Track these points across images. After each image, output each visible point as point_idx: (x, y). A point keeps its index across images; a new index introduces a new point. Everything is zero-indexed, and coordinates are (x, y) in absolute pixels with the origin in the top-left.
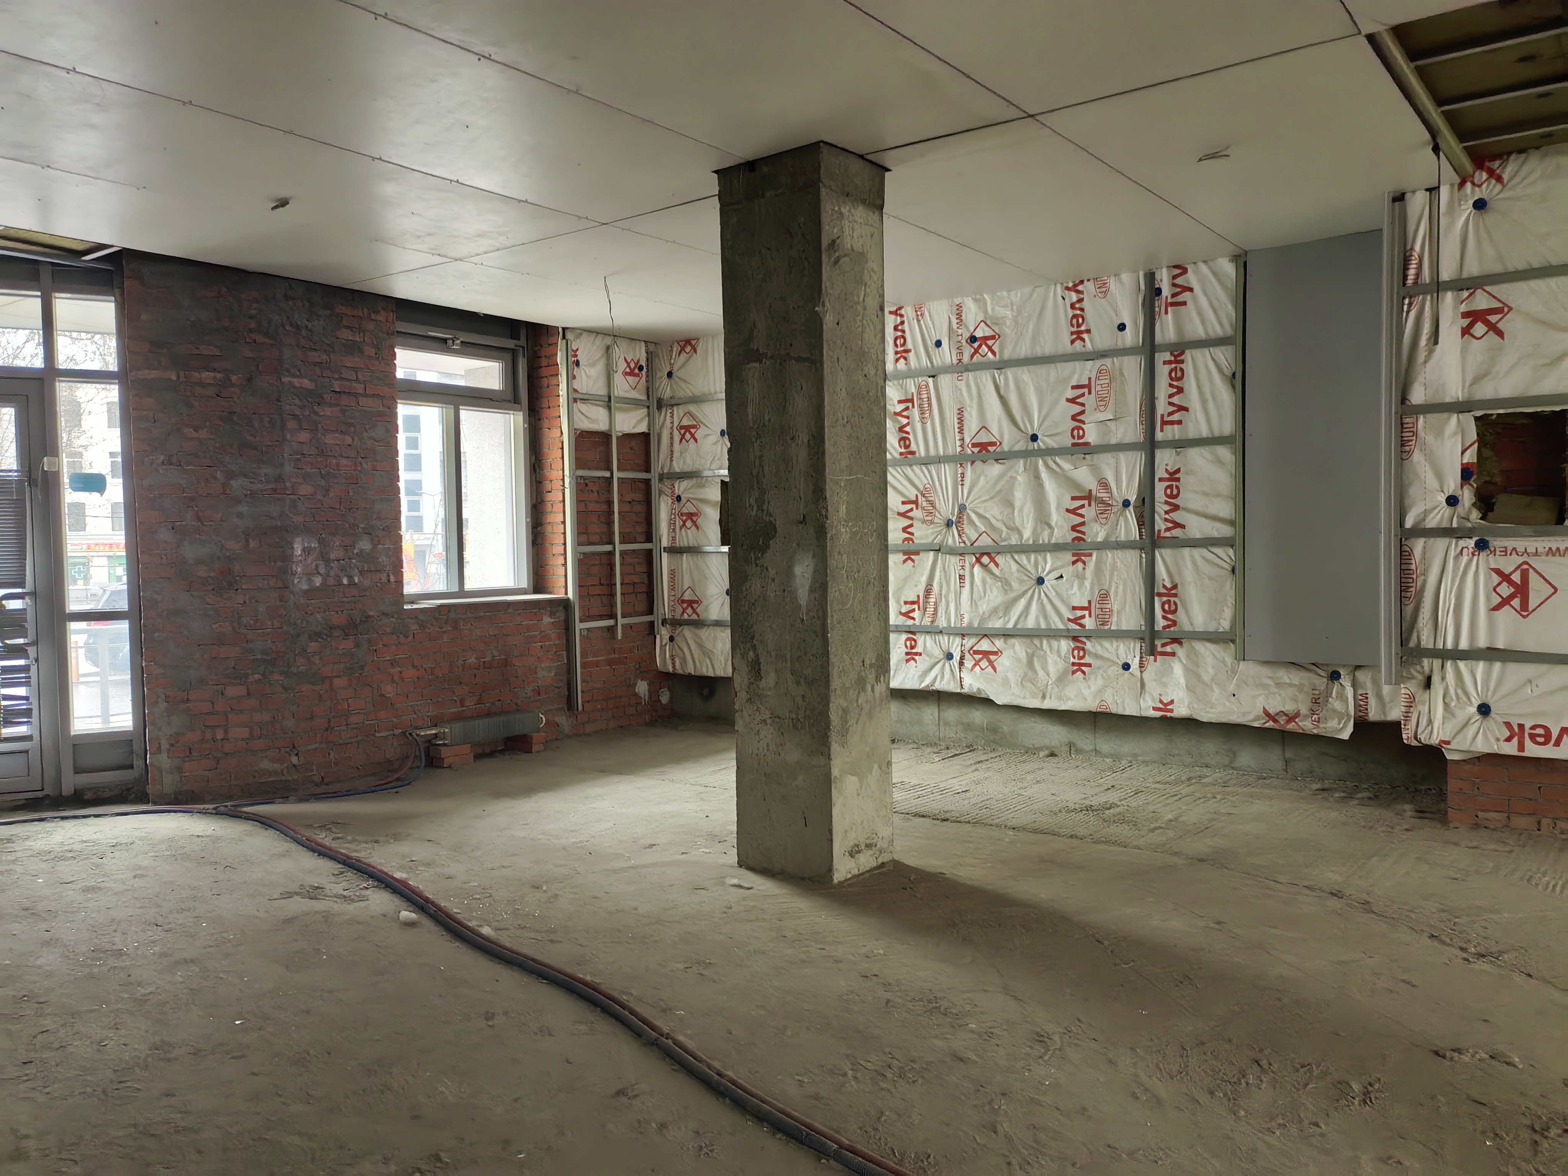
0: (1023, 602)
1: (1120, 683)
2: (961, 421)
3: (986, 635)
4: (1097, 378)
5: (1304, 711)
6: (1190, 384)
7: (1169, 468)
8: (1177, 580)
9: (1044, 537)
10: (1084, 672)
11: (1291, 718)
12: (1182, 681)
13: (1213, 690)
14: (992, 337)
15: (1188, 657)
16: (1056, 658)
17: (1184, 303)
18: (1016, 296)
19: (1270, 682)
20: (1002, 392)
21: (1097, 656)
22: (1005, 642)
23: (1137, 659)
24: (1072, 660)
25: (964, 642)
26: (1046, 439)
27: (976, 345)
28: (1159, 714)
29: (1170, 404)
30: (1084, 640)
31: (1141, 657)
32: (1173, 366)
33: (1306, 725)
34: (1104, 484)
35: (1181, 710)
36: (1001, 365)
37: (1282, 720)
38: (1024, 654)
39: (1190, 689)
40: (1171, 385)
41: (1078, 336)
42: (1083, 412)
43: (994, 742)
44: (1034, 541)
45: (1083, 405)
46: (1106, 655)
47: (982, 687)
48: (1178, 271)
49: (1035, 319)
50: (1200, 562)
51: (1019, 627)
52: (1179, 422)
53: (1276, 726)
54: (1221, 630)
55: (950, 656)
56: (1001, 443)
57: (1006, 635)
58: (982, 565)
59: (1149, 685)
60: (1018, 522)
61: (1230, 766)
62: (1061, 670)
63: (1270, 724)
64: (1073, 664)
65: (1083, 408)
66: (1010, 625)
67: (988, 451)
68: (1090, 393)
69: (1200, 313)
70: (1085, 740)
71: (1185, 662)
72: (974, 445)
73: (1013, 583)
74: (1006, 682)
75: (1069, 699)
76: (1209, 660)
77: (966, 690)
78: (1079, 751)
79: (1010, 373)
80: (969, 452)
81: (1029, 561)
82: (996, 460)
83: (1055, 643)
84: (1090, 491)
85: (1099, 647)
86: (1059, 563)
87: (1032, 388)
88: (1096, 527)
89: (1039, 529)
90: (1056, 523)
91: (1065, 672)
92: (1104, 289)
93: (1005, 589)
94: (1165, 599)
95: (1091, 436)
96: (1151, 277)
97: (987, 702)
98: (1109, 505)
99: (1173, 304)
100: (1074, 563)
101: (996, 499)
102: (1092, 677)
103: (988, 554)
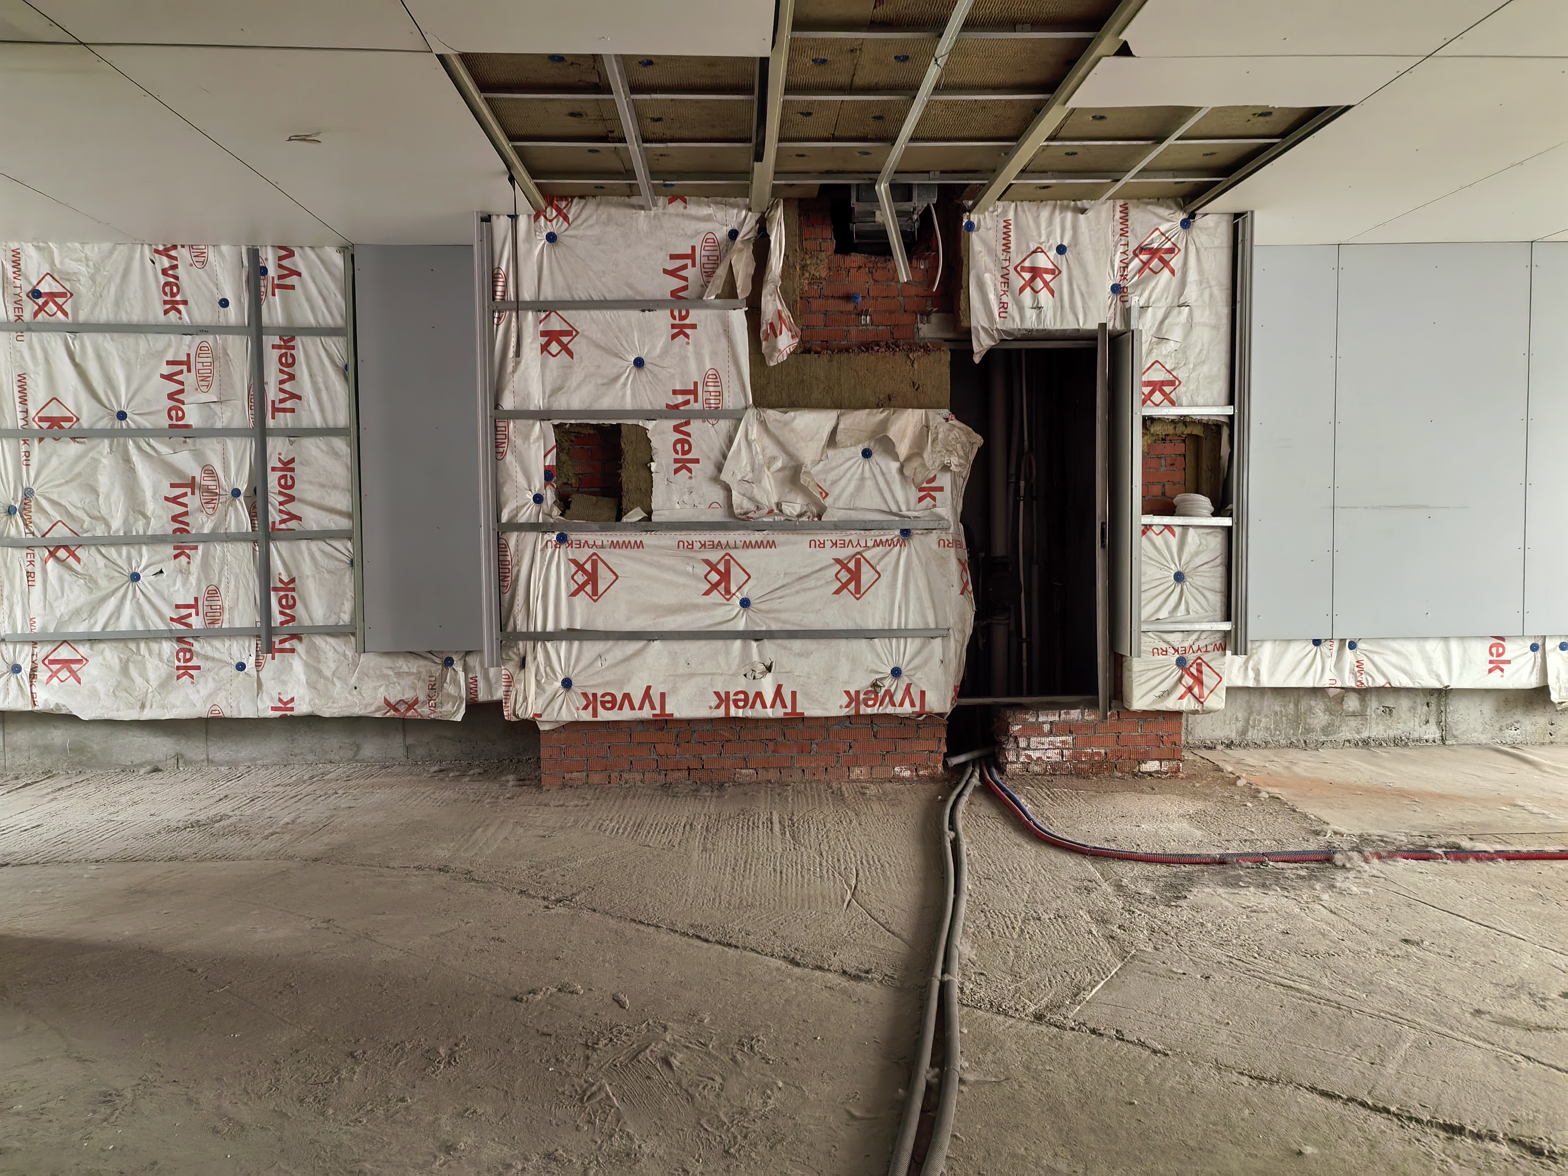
0: (113, 602)
1: (234, 685)
2: (23, 389)
3: (65, 641)
4: (197, 355)
5: (422, 698)
6: (302, 371)
7: (282, 457)
8: (295, 574)
9: (139, 528)
10: (192, 677)
11: (411, 706)
12: (303, 678)
13: (334, 684)
14: (62, 295)
15: (308, 652)
16: (157, 662)
17: (292, 287)
18: (93, 251)
19: (390, 672)
20: (77, 360)
21: (207, 658)
22: (91, 649)
23: (253, 657)
24: (177, 663)
25: (36, 650)
26: (138, 419)
27: (40, 301)
28: (278, 714)
29: (281, 390)
30: (191, 641)
31: (257, 656)
32: (283, 351)
33: (424, 711)
34: (210, 472)
35: (302, 708)
36: (77, 329)
37: (402, 708)
38: (117, 660)
39: (312, 685)
40: (281, 371)
41: (172, 306)
42: (182, 391)
43: (80, 763)
44: (125, 533)
45: (182, 383)
46: (217, 655)
47: (61, 702)
48: (283, 253)
49: (117, 279)
50: (318, 555)
51: (108, 629)
52: (292, 410)
53: (397, 715)
54: (342, 623)
55: (16, 669)
56: (78, 419)
57: (92, 640)
58: (58, 560)
59: (268, 684)
60: (104, 511)
61: (354, 759)
62: (164, 675)
63: (392, 713)
64: (178, 668)
65: (182, 387)
66: (98, 628)
67: (61, 427)
68: (189, 370)
69: (309, 299)
70: (195, 749)
71: (304, 658)
72: (42, 419)
73: (100, 581)
74: (94, 694)
75: (174, 706)
76: (331, 654)
77: (40, 707)
78: (188, 763)
79: (87, 338)
80: (36, 427)
81: (120, 555)
82: (73, 439)
83: (155, 646)
84: (193, 478)
85: (209, 648)
86: (158, 557)
87: (117, 359)
88: (202, 517)
89: (132, 520)
90: (153, 513)
91: (169, 677)
92: (202, 259)
93: (89, 587)
94: (282, 593)
95: (193, 417)
96: (254, 254)
97: (71, 719)
98: (216, 494)
99: (280, 286)
100: (176, 557)
101: (74, 484)
102: (202, 680)
103: (66, 547)
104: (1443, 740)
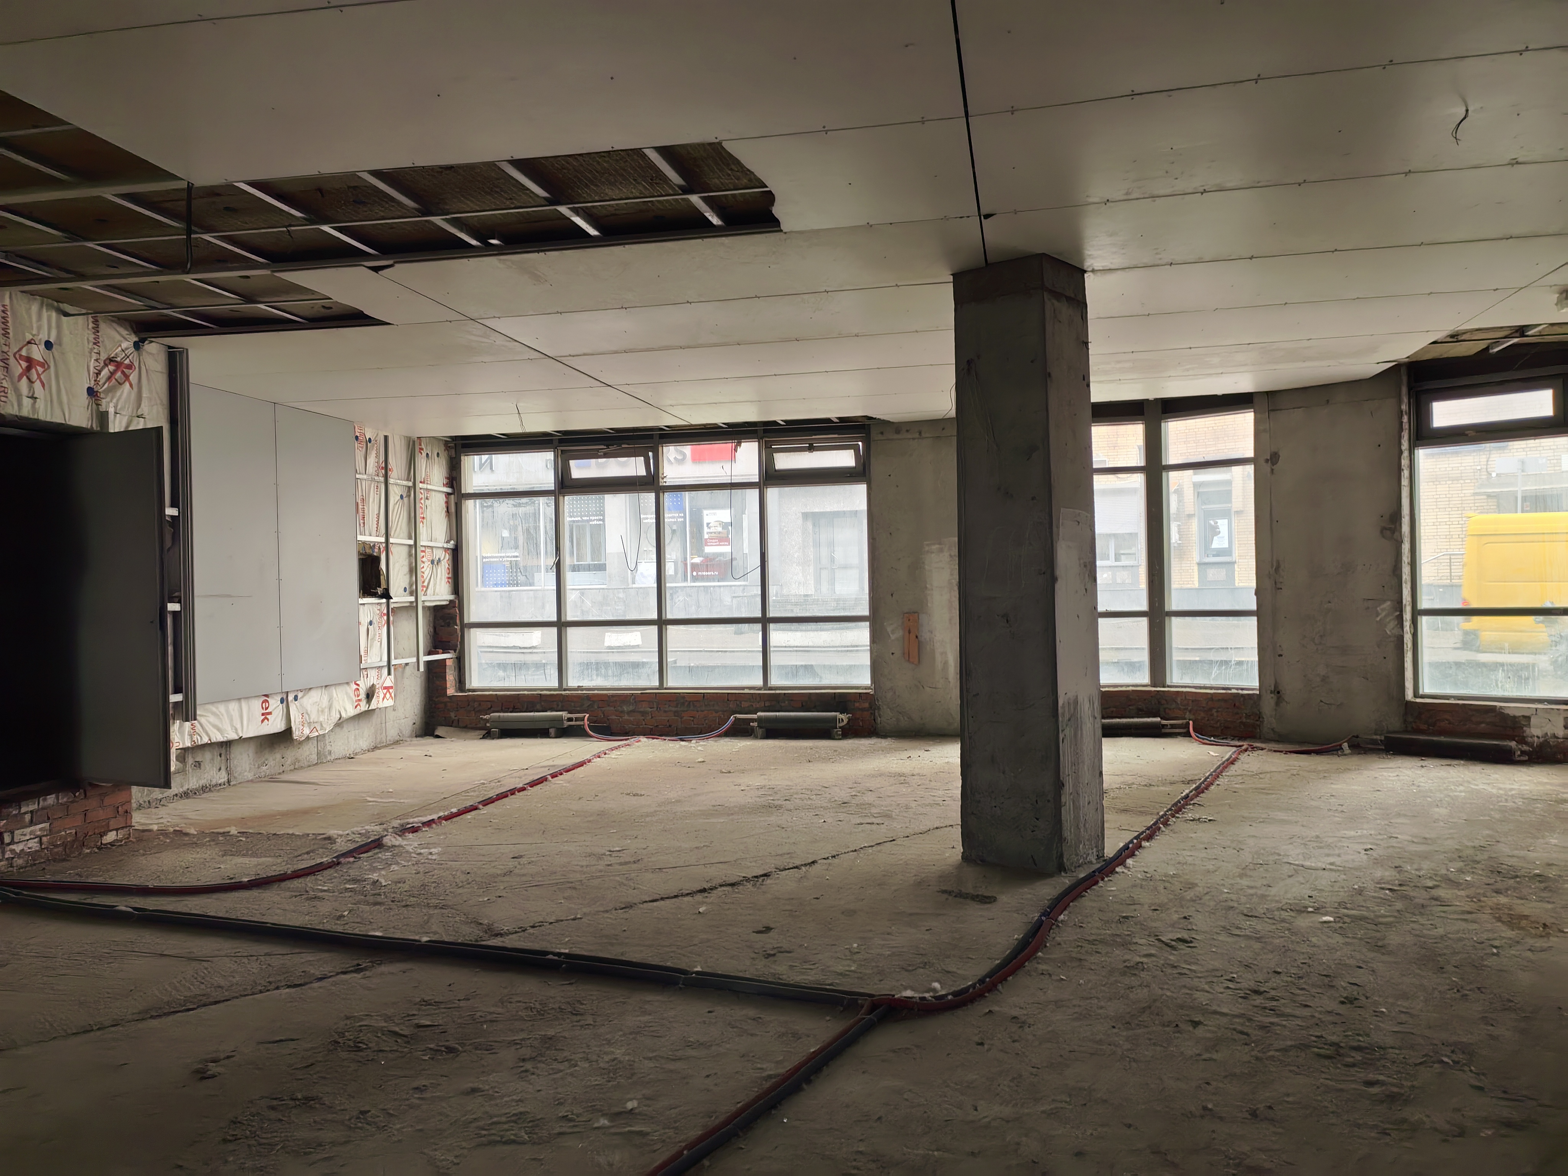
104: (229, 782)
